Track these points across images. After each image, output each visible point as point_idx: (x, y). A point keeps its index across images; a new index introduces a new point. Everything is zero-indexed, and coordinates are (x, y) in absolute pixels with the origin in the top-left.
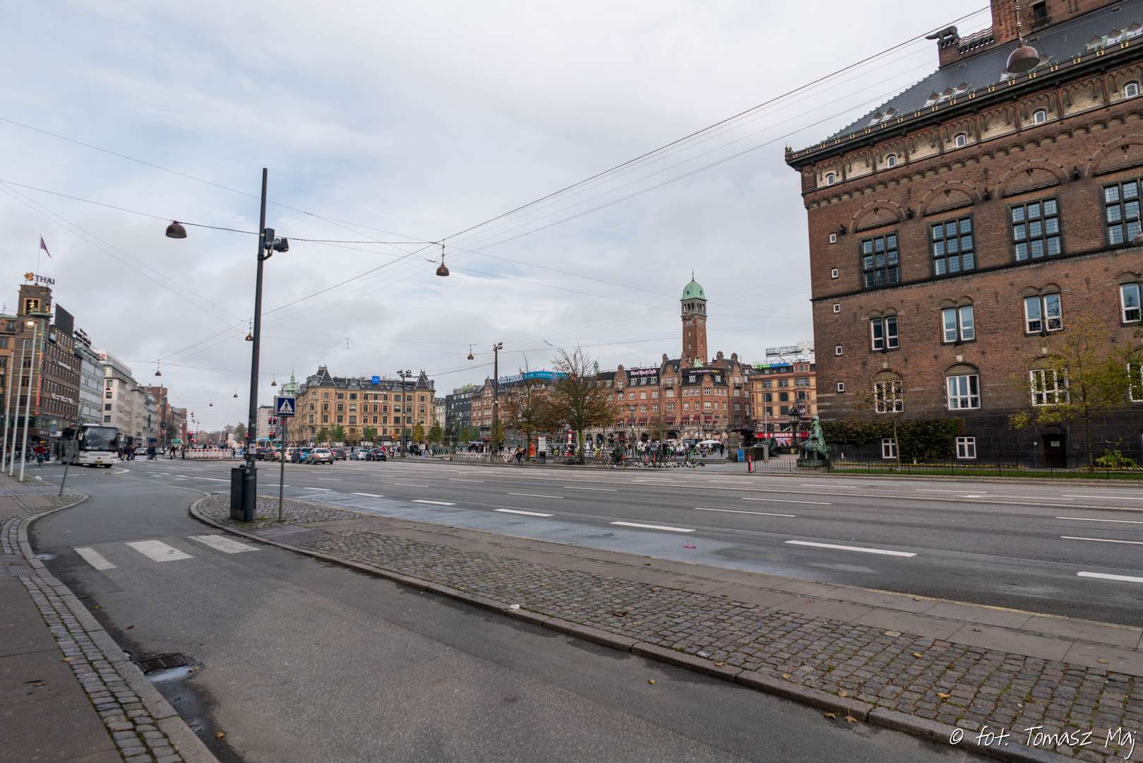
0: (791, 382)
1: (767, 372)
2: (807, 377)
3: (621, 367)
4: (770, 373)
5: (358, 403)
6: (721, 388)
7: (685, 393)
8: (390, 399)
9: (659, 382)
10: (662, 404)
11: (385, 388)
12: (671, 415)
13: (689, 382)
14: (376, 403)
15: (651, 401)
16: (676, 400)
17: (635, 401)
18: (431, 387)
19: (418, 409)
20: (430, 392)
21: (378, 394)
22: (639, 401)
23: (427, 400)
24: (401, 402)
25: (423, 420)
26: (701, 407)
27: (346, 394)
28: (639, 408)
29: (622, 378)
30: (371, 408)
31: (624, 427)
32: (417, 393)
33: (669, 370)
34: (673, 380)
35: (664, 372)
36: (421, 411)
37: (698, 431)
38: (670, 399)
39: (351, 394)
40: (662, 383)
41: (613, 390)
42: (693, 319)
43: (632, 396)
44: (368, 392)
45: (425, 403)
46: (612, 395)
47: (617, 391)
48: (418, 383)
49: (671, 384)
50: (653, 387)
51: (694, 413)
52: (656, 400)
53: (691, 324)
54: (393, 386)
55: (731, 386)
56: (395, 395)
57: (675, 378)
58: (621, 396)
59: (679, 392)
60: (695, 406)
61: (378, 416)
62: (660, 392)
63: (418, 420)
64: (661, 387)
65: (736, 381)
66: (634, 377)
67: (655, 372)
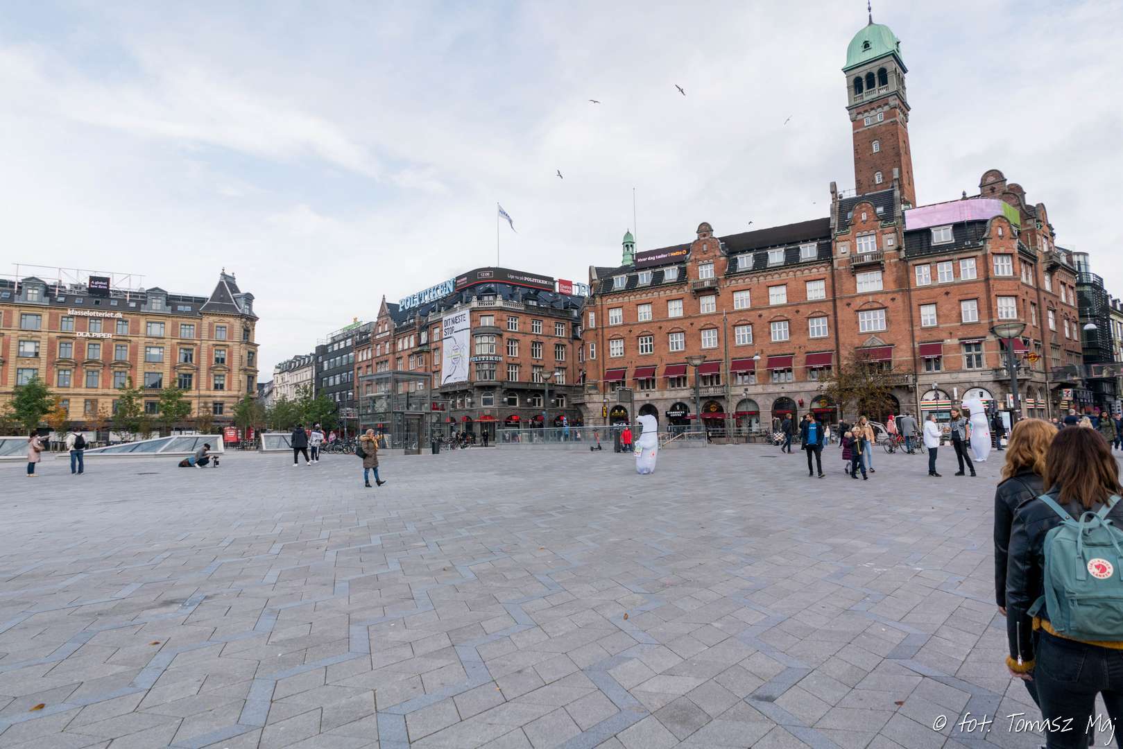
3: (705, 231)
5: (44, 337)
6: (1025, 262)
7: (922, 276)
8: (135, 332)
9: (831, 253)
10: (844, 314)
11: (122, 305)
12: (879, 342)
13: (932, 245)
14: (95, 338)
15: (802, 309)
16: (893, 299)
17: (752, 313)
18: (243, 308)
19: (210, 356)
20: (241, 318)
21: (100, 318)
22: (765, 313)
23: (231, 336)
24: (164, 338)
25: (222, 382)
26: (985, 312)
27: (9, 313)
28: (767, 330)
29: (712, 254)
30: (80, 350)
31: (721, 384)
32: (206, 321)
33: (864, 216)
34: (879, 242)
35: (844, 225)
36: (217, 360)
37: (976, 385)
38: (871, 299)
39: (22, 314)
40: (839, 255)
41: (686, 288)
42: (886, 108)
43: (742, 300)
44: (70, 312)
45: (227, 343)
46: (681, 302)
47: (695, 290)
48: (212, 297)
49: (874, 255)
50: (810, 270)
51: (960, 334)
52: (818, 304)
53: (879, 120)
54: (145, 303)
55: (1041, 258)
56: (148, 322)
57: (884, 236)
58: (708, 304)
59: (900, 274)
60: (960, 314)
61: (101, 371)
62: (836, 281)
63: (209, 381)
64: (836, 265)
65: (1046, 249)
66: (743, 250)
67: (808, 231)
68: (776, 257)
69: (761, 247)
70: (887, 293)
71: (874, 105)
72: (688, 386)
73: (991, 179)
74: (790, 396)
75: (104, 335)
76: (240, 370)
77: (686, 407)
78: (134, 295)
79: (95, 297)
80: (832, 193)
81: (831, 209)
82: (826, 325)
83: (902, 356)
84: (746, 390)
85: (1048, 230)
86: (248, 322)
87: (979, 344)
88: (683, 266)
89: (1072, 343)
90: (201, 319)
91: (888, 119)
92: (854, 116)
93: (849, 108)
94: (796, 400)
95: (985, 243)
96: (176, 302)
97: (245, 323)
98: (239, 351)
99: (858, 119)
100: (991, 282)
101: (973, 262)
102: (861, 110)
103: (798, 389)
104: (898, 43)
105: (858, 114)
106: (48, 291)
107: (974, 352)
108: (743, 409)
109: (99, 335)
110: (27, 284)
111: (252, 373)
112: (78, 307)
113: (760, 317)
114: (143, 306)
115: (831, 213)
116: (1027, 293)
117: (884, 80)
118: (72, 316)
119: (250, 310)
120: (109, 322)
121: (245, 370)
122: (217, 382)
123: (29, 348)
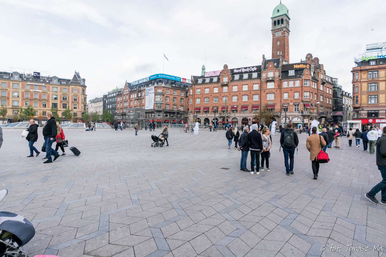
1: (373, 63)
4: (377, 64)
5: (20, 91)
6: (314, 82)
7: (285, 84)
8: (49, 90)
9: (261, 76)
10: (263, 94)
11: (44, 81)
12: (271, 103)
13: (289, 75)
14: (36, 92)
15: (252, 92)
16: (277, 91)
17: (238, 92)
18: (82, 83)
19: (72, 98)
20: (82, 86)
21: (38, 85)
22: (241, 93)
23: (79, 92)
24: (58, 92)
25: (76, 107)
26: (301, 96)
27: (9, 83)
28: (242, 98)
29: (227, 74)
30: (32, 95)
31: (228, 113)
32: (71, 87)
33: (271, 66)
34: (274, 74)
35: (265, 68)
36: (74, 100)
37: (296, 116)
38: (271, 90)
39: (13, 83)
40: (263, 77)
41: (219, 84)
42: (282, 31)
43: (235, 89)
44: (29, 83)
45: (77, 94)
46: (218, 88)
47: (222, 85)
48: (72, 80)
49: (272, 78)
50: (255, 81)
51: (294, 102)
52: (256, 91)
53: (280, 35)
54: (52, 81)
55: (320, 81)
56: (52, 87)
57: (276, 72)
58: (225, 89)
59: (279, 83)
60: (294, 96)
61: (38, 102)
62: (262, 84)
63: (72, 106)
64: (262, 80)
65: (322, 78)
66: (237, 73)
67: (255, 69)
68: (246, 76)
69: (242, 73)
70: (275, 89)
71: (279, 30)
72: (218, 113)
73: (309, 56)
74: (247, 117)
75: (39, 91)
76: (82, 103)
77: (218, 119)
78: (48, 78)
79: (35, 78)
80: (263, 58)
81: (262, 63)
82: (258, 97)
83: (278, 107)
84: (235, 115)
85: (323, 72)
86: (84, 88)
87: (298, 105)
88: (219, 77)
89: (329, 105)
90: (69, 87)
91: (283, 35)
92: (273, 33)
93: (272, 30)
94: (248, 118)
95: (302, 76)
96: (61, 81)
97: (83, 88)
98: (81, 97)
99: (274, 34)
100: (303, 87)
101: (299, 81)
102: (275, 31)
103: (249, 115)
104: (288, 11)
105: (274, 32)
106: (21, 76)
107: (297, 107)
108: (233, 120)
109: (37, 91)
110: (14, 74)
111: (85, 104)
112: (30, 81)
113: (240, 94)
114: (51, 82)
115: (262, 64)
116: (314, 91)
117: (282, 22)
118: (29, 85)
119: (84, 84)
120: (40, 87)
121: (83, 103)
122: (74, 107)
123: (16, 94)
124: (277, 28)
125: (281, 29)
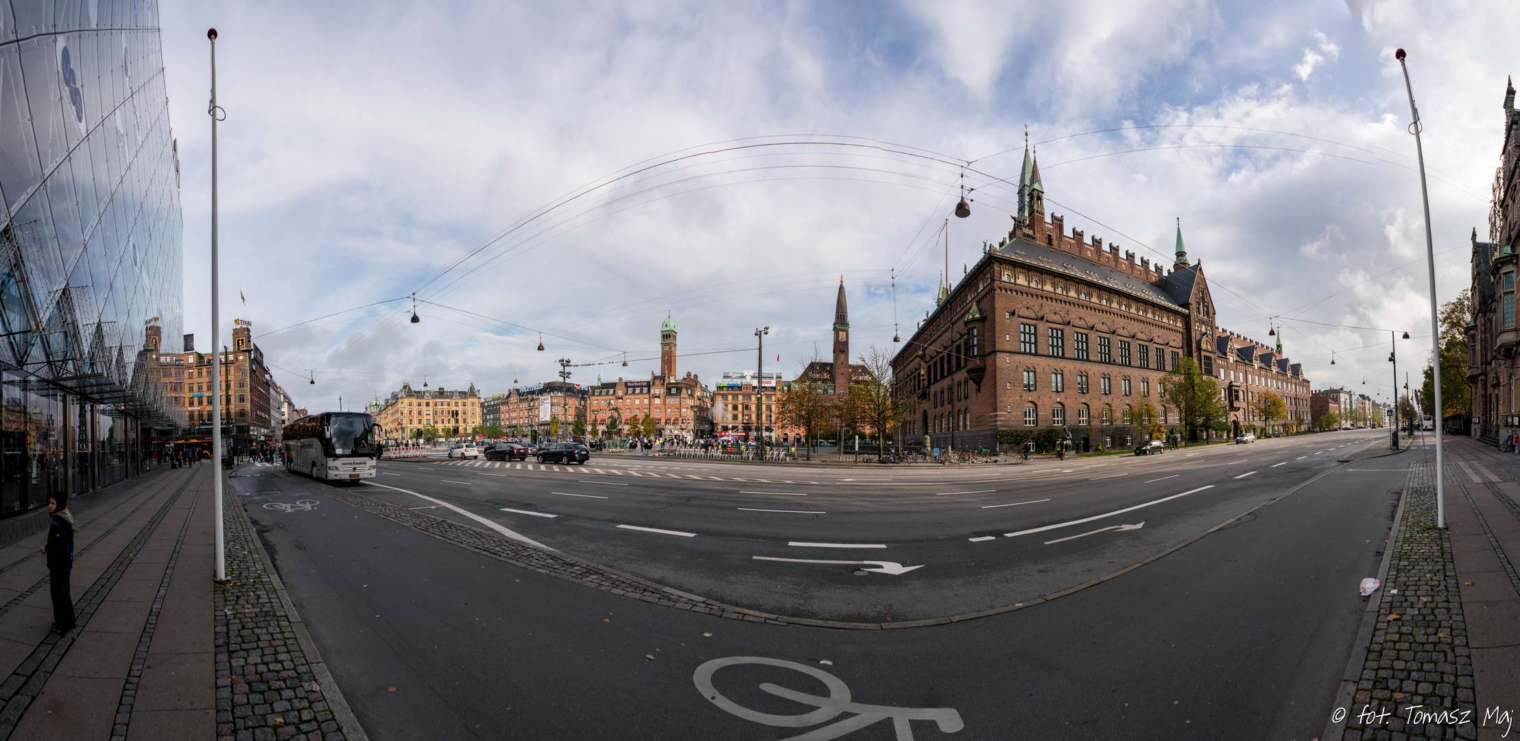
0: (740, 398)
1: (725, 389)
2: (749, 396)
3: (621, 379)
4: (728, 390)
7: (668, 401)
9: (650, 391)
10: (651, 409)
12: (658, 417)
13: (671, 392)
15: (643, 405)
22: (633, 406)
23: (476, 405)
26: (679, 412)
29: (622, 386)
32: (469, 400)
33: (658, 382)
34: (660, 390)
36: (472, 413)
38: (657, 405)
42: (670, 346)
43: (628, 401)
45: (475, 408)
47: (617, 396)
49: (659, 393)
50: (645, 394)
52: (646, 406)
53: (668, 350)
54: (453, 395)
58: (620, 402)
59: (664, 398)
62: (650, 398)
64: (651, 394)
65: (697, 392)
66: (630, 387)
67: (645, 384)
68: (638, 390)
69: (635, 387)
70: (661, 404)
73: (690, 373)
80: (653, 373)
81: (652, 377)
82: (647, 412)
85: (699, 385)
88: (614, 389)
91: (671, 349)
93: (661, 343)
95: (682, 393)
100: (682, 404)
101: (679, 398)
104: (674, 327)
105: (663, 345)
117: (670, 338)
122: (473, 421)
124: (666, 342)
125: (668, 344)
